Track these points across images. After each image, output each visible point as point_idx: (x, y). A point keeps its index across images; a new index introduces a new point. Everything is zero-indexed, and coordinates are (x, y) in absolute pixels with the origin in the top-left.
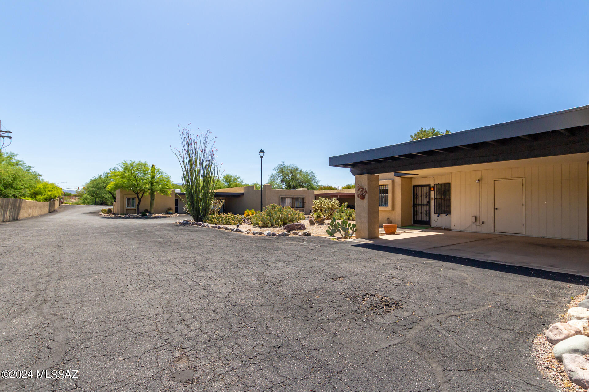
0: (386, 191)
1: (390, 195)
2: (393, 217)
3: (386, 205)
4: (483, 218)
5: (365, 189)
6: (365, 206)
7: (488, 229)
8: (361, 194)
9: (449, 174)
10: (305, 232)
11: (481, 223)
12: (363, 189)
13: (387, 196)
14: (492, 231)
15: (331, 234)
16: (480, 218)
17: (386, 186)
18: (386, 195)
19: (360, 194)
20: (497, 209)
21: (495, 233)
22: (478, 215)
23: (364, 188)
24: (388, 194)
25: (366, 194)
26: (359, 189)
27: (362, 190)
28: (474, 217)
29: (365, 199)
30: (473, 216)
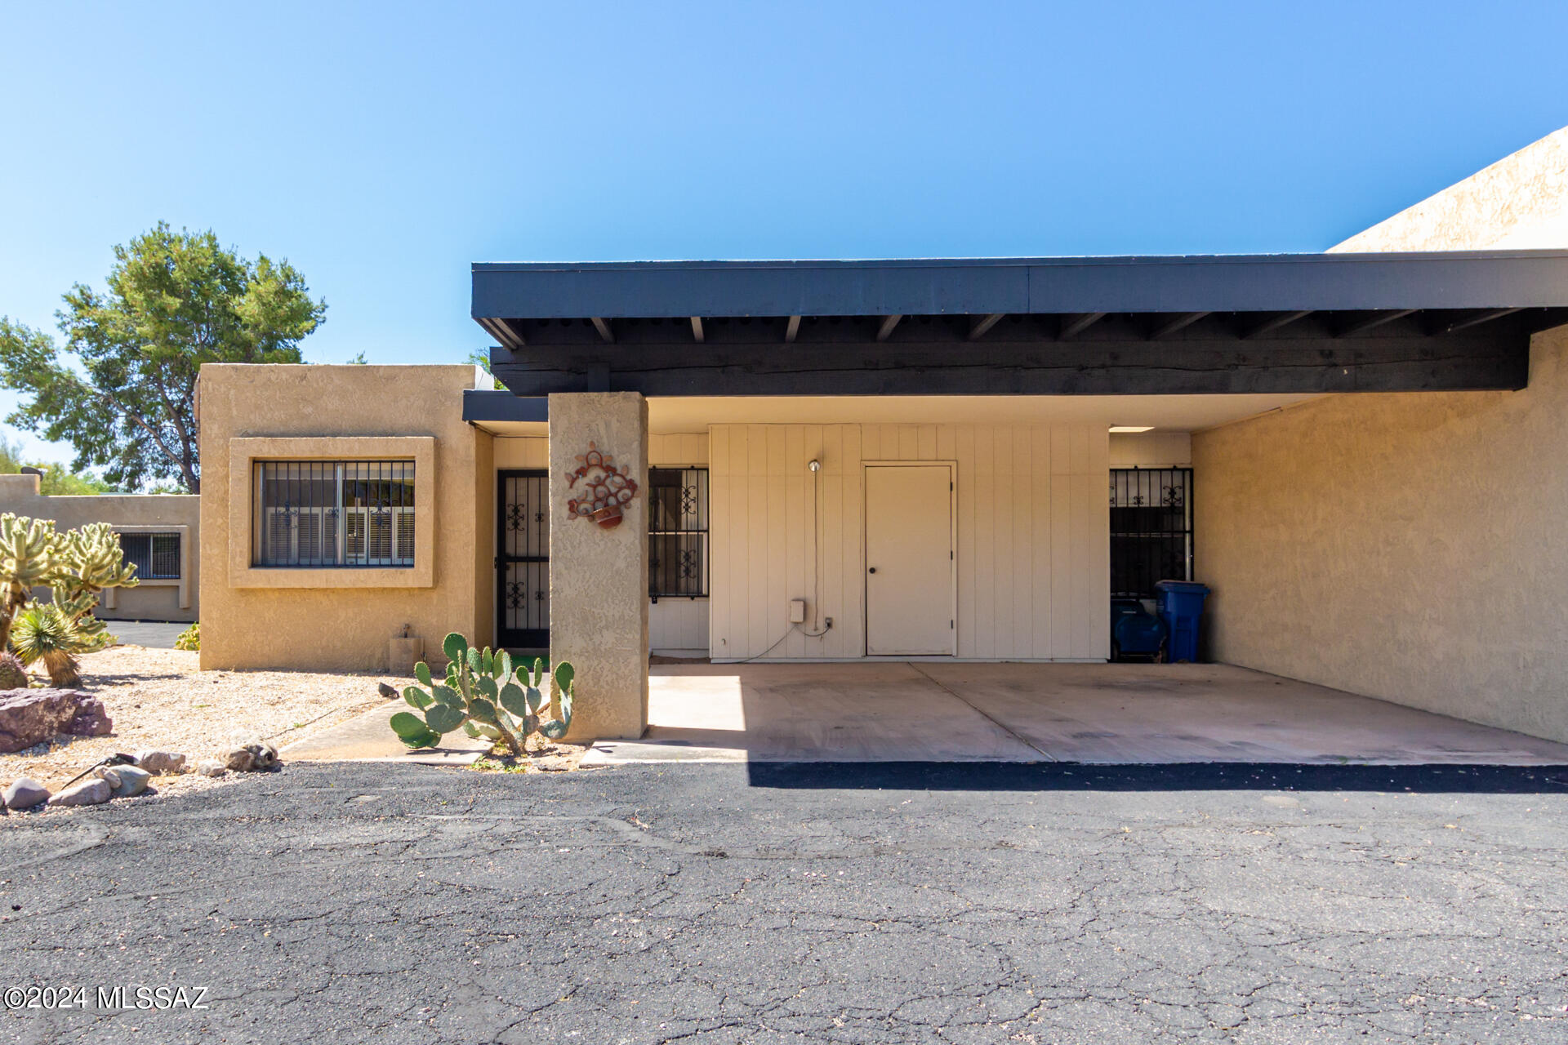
0: (403, 494)
1: (423, 510)
2: (434, 621)
3: (407, 561)
4: (828, 607)
5: (627, 468)
6: (621, 564)
7: (844, 645)
8: (598, 499)
9: (702, 433)
10: (250, 749)
11: (822, 625)
12: (611, 470)
13: (413, 515)
14: (858, 653)
15: (422, 738)
16: (817, 608)
17: (408, 466)
18: (408, 510)
19: (591, 498)
20: (873, 571)
21: (868, 659)
22: (810, 595)
23: (619, 462)
24: (412, 504)
25: (628, 500)
26: (582, 472)
27: (603, 475)
28: (802, 603)
29: (625, 525)
30: (797, 600)
